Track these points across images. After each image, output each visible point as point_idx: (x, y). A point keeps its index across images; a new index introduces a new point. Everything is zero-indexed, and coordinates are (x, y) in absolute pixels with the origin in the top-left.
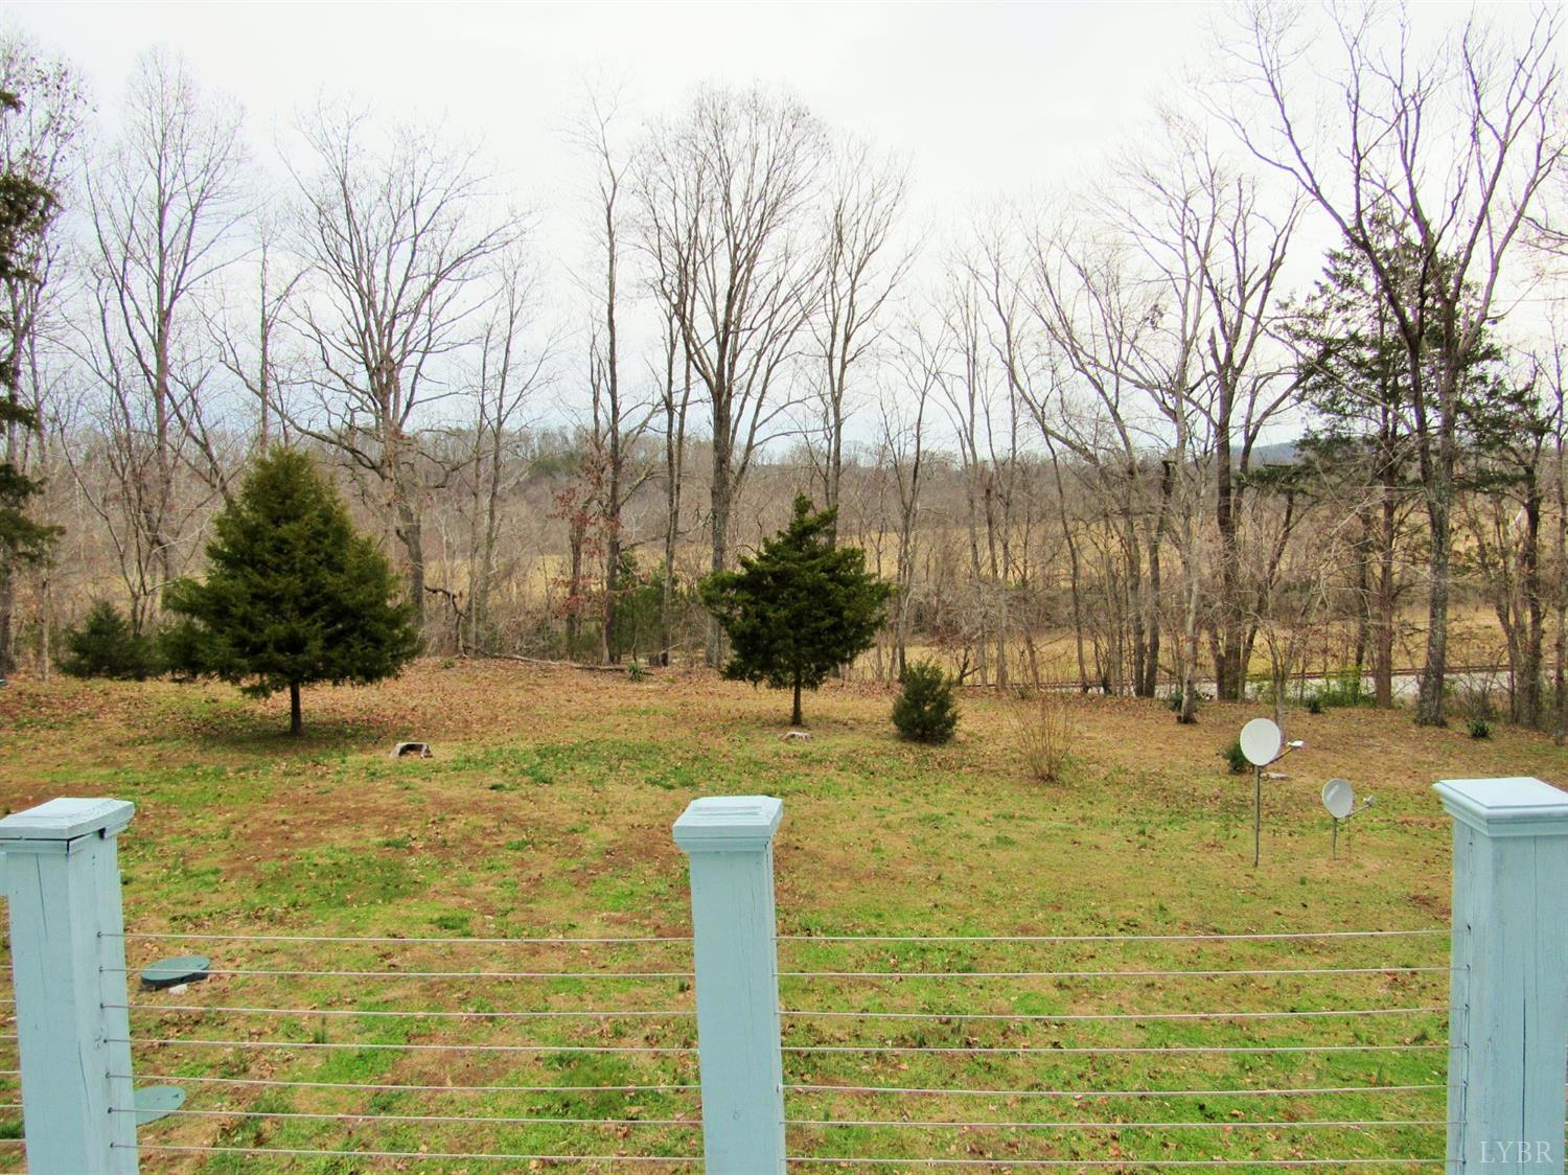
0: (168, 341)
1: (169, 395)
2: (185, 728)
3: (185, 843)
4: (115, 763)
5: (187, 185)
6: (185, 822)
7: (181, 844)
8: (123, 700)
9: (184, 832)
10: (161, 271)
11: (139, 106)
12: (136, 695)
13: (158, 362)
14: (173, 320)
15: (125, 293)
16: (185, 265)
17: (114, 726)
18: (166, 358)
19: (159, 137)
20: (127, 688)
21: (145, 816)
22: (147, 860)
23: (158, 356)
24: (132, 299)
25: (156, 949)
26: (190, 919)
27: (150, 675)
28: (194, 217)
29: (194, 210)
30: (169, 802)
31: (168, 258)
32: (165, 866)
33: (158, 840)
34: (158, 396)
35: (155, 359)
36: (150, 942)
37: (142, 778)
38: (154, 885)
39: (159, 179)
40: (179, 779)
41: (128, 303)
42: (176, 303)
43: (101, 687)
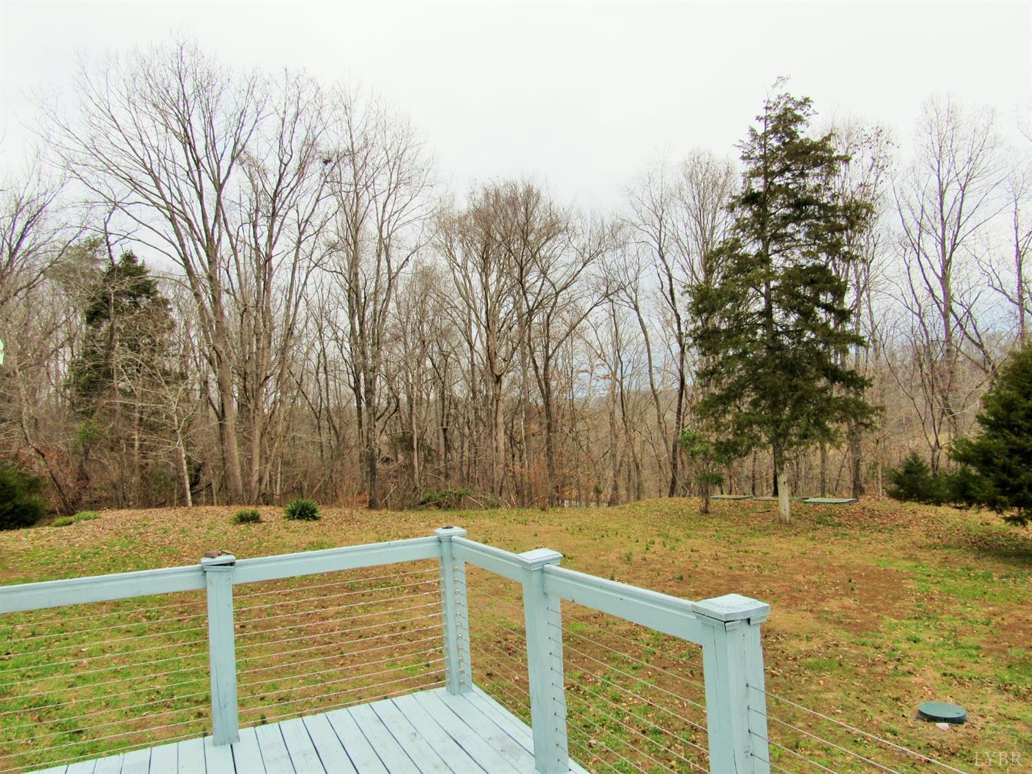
0: (951, 279)
1: (954, 314)
2: (966, 541)
3: (958, 623)
4: (916, 559)
5: (957, 175)
6: (960, 608)
7: (955, 623)
8: (925, 518)
9: (958, 615)
10: (943, 234)
11: (924, 134)
12: (933, 515)
13: (944, 294)
14: (953, 264)
15: (921, 254)
16: (959, 227)
17: (918, 534)
18: (950, 290)
19: (937, 149)
20: (929, 510)
21: (932, 599)
22: (931, 629)
23: (944, 290)
24: (926, 256)
25: (930, 693)
26: (955, 677)
27: (944, 502)
28: (963, 195)
29: (963, 189)
30: (949, 593)
31: (947, 226)
32: (942, 636)
33: (939, 617)
34: (946, 317)
35: (942, 292)
36: (927, 686)
37: (933, 572)
38: (934, 648)
39: (939, 176)
40: (957, 576)
41: (923, 260)
42: (954, 253)
43: (911, 508)
